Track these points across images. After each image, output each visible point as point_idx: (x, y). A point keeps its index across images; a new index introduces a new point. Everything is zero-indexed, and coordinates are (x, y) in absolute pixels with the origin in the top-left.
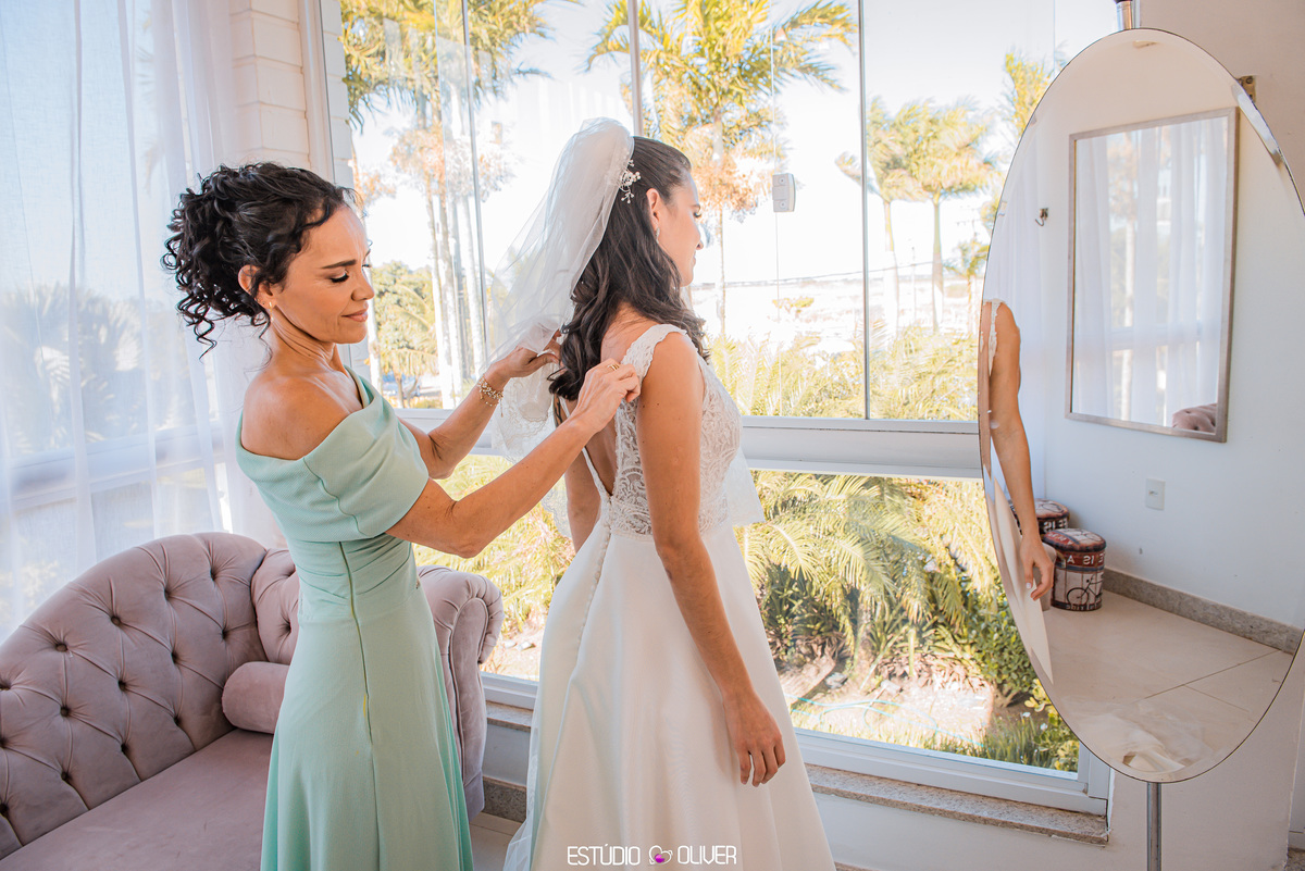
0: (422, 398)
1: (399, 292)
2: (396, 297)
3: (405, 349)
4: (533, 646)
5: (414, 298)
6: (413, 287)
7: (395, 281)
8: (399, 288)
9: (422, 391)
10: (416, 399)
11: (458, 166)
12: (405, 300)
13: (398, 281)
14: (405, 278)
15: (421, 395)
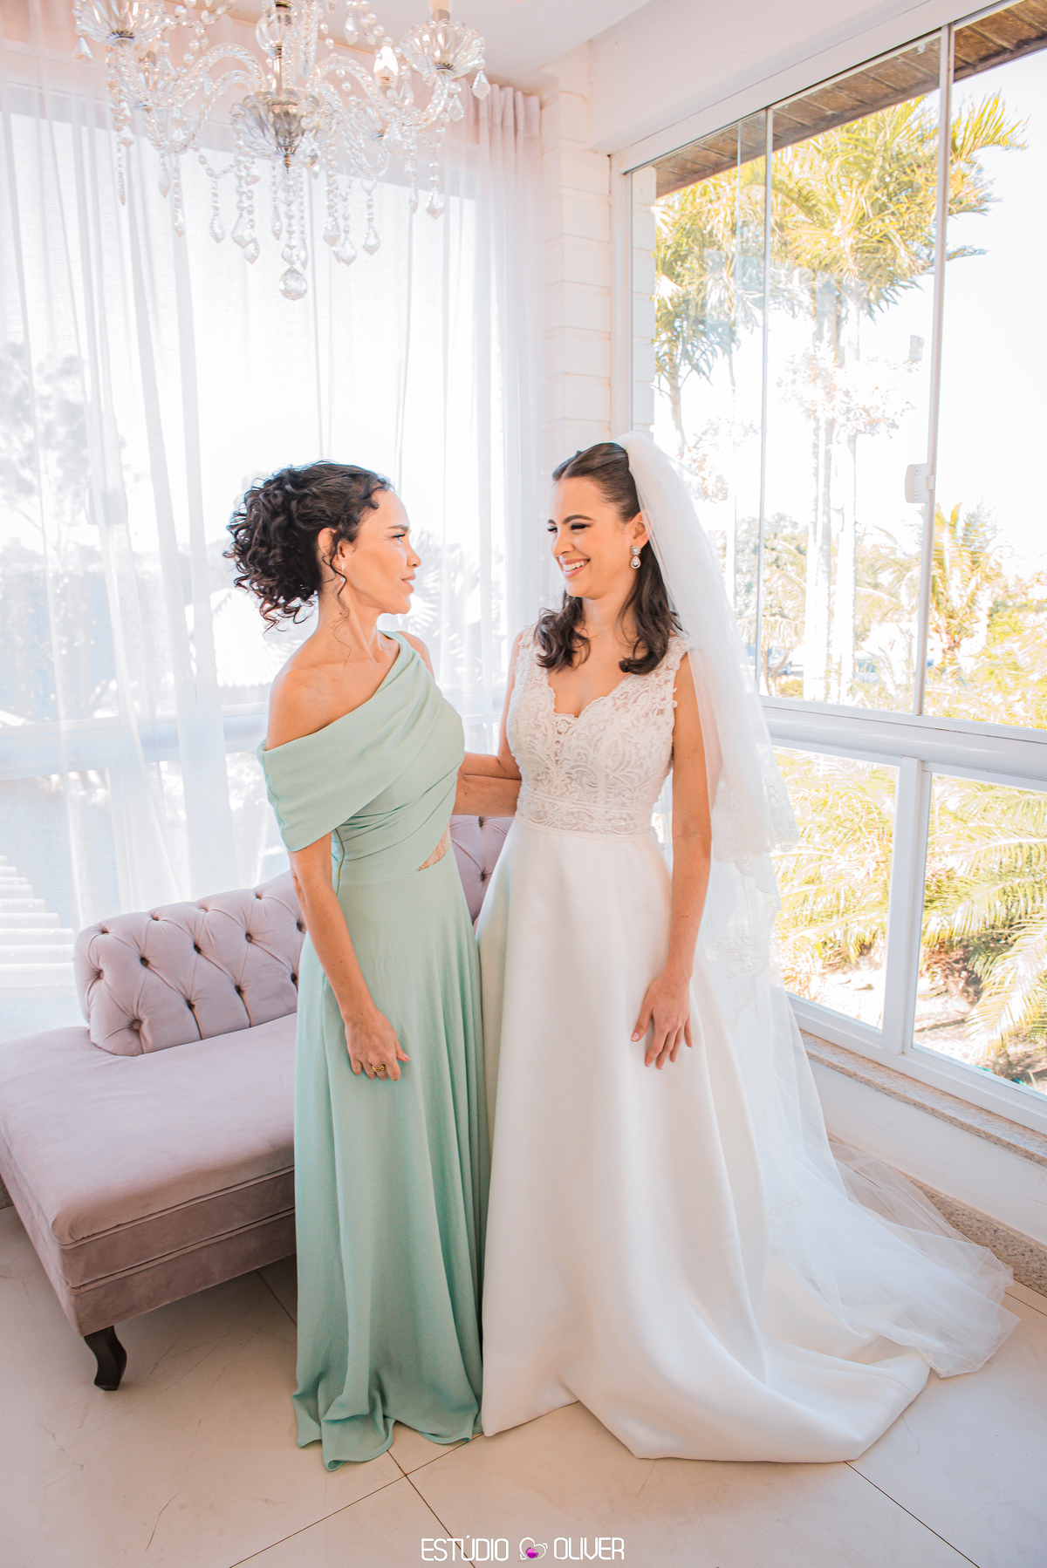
0: (791, 678)
1: (779, 547)
2: (774, 554)
3: (778, 617)
4: (869, 987)
5: (795, 556)
6: (795, 543)
7: (776, 535)
8: (780, 544)
9: (793, 669)
10: (784, 677)
11: (846, 400)
12: (785, 557)
13: (780, 535)
14: (787, 531)
15: (792, 673)
